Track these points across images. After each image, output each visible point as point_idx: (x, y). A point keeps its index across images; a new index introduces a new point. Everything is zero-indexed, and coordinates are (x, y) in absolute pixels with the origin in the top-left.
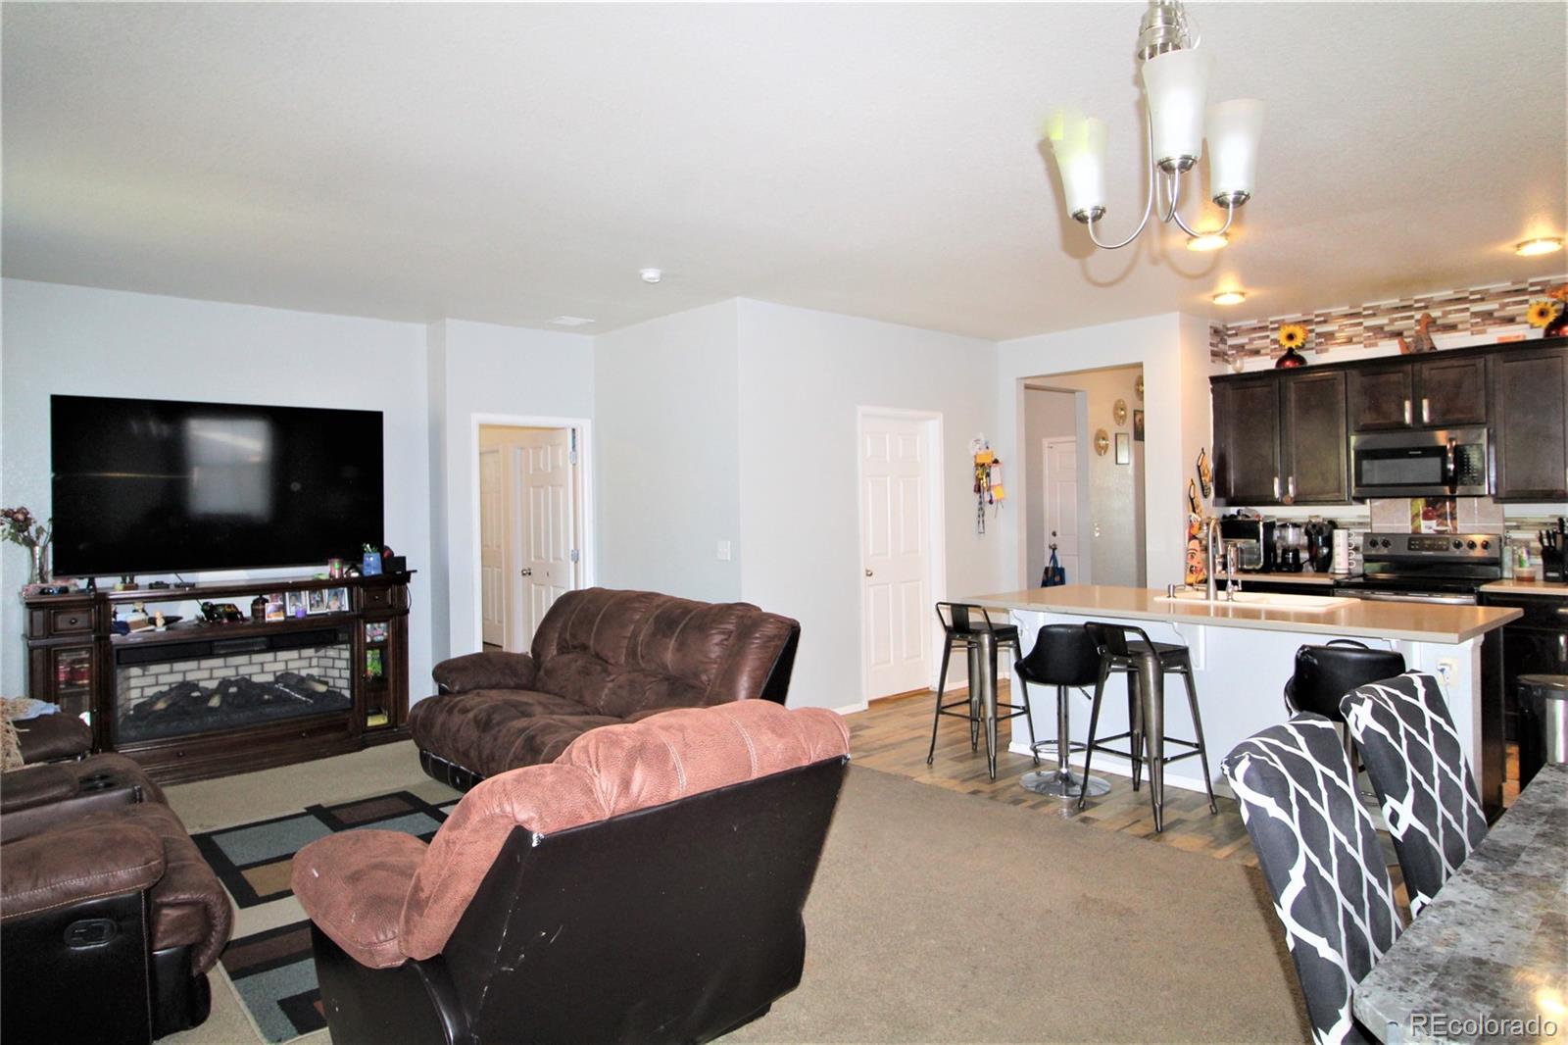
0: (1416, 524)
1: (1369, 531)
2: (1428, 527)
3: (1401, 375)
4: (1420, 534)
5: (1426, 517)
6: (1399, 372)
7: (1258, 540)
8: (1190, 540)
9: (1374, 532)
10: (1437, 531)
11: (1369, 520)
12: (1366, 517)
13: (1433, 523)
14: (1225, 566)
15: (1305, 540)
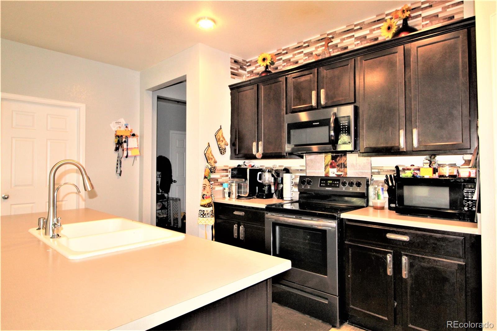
0: (327, 170)
1: (304, 175)
2: (333, 173)
3: (311, 75)
4: (329, 177)
5: (332, 166)
6: (311, 74)
7: (246, 179)
8: (204, 179)
9: (307, 175)
10: (337, 175)
11: (304, 168)
12: (303, 166)
13: (335, 170)
14: (229, 194)
15: (272, 180)
